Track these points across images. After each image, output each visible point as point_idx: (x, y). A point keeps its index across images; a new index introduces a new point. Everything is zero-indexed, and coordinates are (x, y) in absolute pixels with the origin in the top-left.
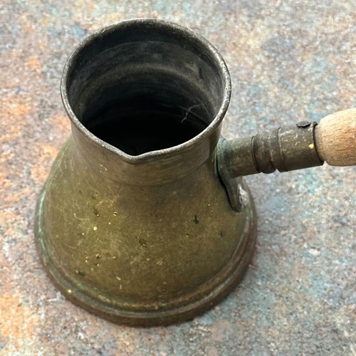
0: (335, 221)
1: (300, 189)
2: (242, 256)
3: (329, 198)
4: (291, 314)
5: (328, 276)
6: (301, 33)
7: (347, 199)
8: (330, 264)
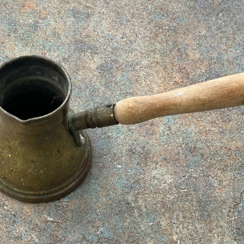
0: (130, 151)
1: (113, 136)
2: (84, 168)
3: (127, 141)
4: (107, 196)
5: (125, 177)
6: (116, 61)
7: (135, 141)
8: (127, 172)
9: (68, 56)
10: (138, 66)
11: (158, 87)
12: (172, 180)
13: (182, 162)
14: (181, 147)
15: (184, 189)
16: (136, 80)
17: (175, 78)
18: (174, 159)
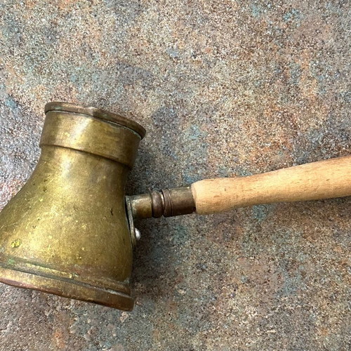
0: (198, 267)
3: (194, 249)
4: (164, 339)
5: (190, 311)
7: (207, 249)
8: (192, 301)
9: (107, 94)
10: (218, 113)
11: (247, 152)
12: (256, 314)
13: (272, 286)
14: (273, 260)
15: (272, 329)
16: (214, 141)
17: (274, 135)
18: (262, 282)
